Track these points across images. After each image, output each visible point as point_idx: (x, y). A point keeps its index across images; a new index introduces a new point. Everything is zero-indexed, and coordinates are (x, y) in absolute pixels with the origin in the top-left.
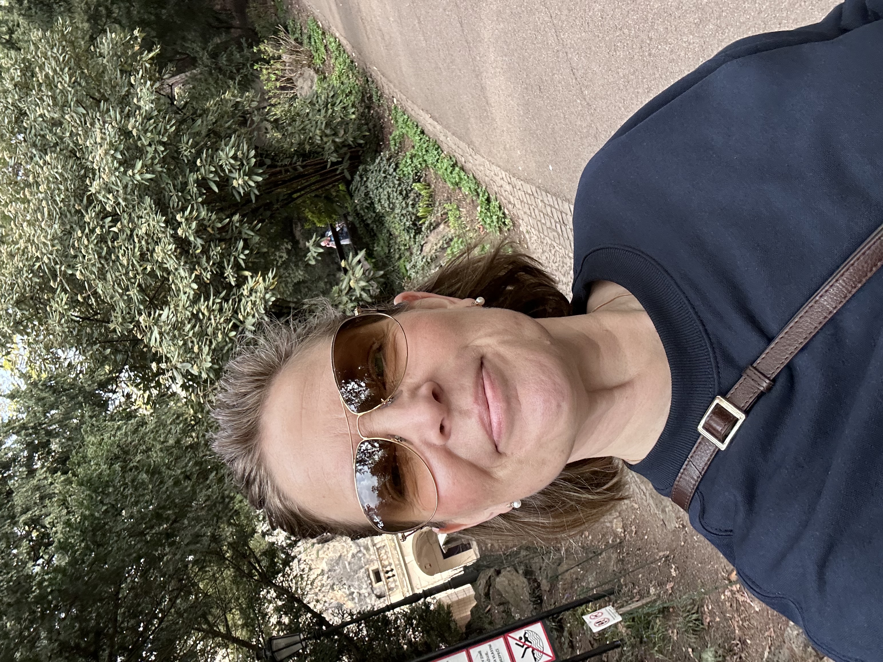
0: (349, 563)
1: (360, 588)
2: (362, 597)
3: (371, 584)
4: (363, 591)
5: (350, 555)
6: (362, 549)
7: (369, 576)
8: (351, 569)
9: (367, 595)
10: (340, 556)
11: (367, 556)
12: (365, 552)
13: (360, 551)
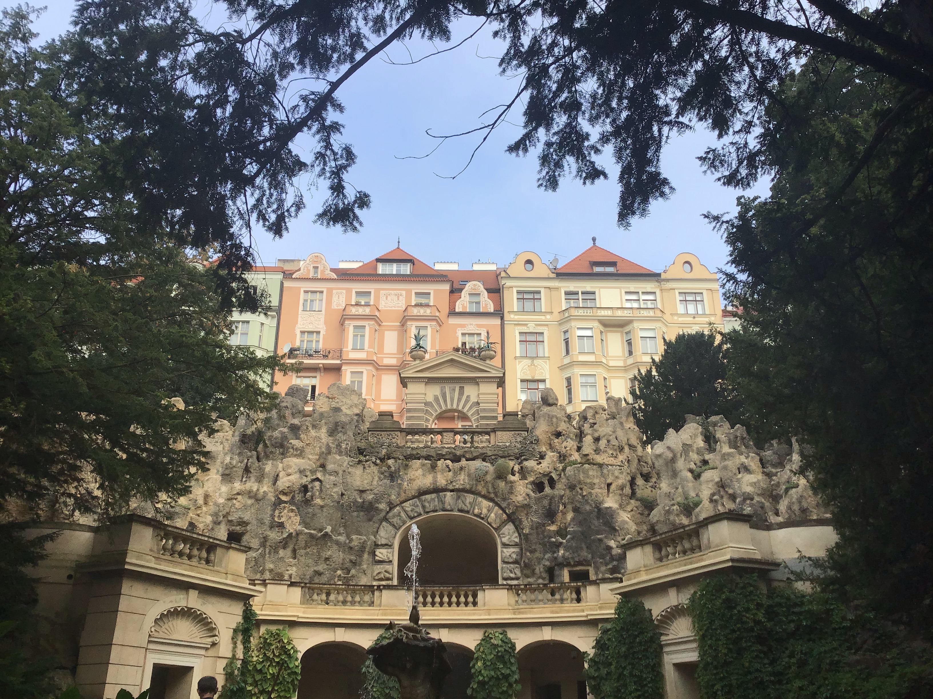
0: (600, 540)
1: (566, 549)
2: (555, 549)
3: (568, 565)
4: (561, 552)
5: (612, 544)
6: (615, 563)
7: (580, 563)
8: (594, 541)
9: (555, 555)
10: (616, 530)
11: (603, 568)
12: (610, 566)
13: (612, 559)
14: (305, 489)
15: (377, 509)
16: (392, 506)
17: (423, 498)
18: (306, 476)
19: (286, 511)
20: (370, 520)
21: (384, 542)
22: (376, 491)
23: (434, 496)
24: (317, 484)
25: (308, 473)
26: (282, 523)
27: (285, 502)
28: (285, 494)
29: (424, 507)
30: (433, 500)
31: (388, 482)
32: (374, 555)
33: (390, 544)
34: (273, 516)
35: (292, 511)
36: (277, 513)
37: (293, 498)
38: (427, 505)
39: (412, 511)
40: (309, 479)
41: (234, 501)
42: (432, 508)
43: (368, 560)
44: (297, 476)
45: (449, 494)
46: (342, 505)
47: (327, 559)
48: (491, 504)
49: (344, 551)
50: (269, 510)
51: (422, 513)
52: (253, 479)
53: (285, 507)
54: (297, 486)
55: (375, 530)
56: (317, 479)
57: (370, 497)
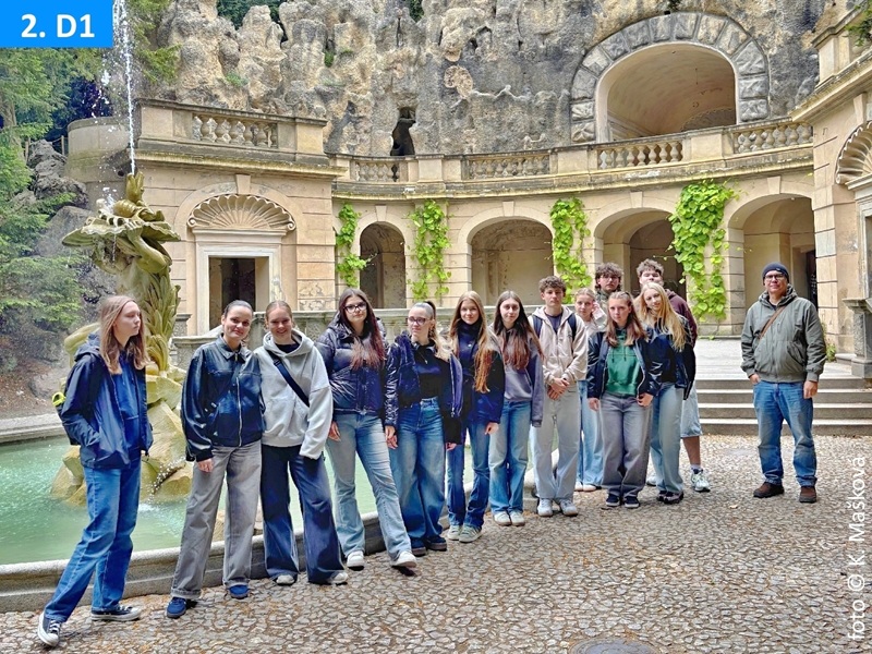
14: (474, 43)
15: (567, 54)
16: (587, 47)
17: (627, 29)
18: (471, 27)
19: (456, 74)
20: (560, 70)
21: (581, 94)
22: (563, 32)
23: (641, 24)
24: (486, 34)
25: (473, 23)
26: (455, 89)
27: (454, 64)
28: (452, 53)
29: (630, 41)
30: (641, 29)
31: (578, 17)
32: (571, 112)
33: (588, 96)
34: (441, 82)
35: (463, 73)
36: (446, 78)
37: (461, 57)
38: (633, 37)
39: (613, 49)
40: (475, 31)
41: (395, 71)
42: (639, 40)
43: (562, 119)
44: (461, 29)
45: (662, 17)
46: (522, 56)
47: (511, 124)
48: (722, 21)
49: (530, 112)
50: (436, 76)
51: (628, 49)
52: (410, 41)
53: (454, 70)
54: (462, 42)
55: (569, 81)
56: (486, 29)
57: (555, 40)
